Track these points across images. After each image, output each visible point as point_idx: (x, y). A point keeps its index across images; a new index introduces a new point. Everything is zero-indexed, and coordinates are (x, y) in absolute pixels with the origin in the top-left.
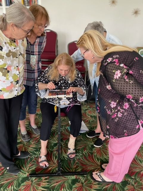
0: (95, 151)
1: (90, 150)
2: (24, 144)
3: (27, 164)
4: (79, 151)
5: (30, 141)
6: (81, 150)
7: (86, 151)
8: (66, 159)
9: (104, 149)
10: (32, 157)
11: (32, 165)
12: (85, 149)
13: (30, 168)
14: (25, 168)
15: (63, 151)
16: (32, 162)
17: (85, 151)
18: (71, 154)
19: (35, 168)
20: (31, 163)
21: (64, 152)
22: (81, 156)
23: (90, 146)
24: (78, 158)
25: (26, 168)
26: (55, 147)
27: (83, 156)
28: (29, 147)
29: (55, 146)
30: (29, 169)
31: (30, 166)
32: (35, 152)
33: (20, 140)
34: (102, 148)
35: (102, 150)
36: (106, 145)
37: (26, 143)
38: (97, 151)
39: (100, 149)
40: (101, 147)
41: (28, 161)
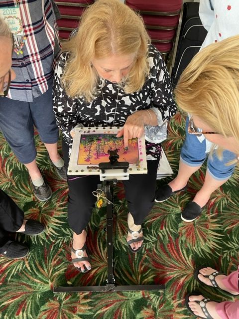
0: (184, 231)
1: (172, 228)
2: (40, 208)
3: (49, 259)
4: (150, 229)
5: (53, 200)
6: (155, 225)
7: (164, 228)
8: (124, 249)
9: (201, 225)
10: (58, 242)
11: (58, 263)
12: (162, 224)
13: (55, 271)
14: (46, 270)
15: (119, 228)
16: (59, 255)
17: (162, 229)
18: (133, 241)
19: (65, 271)
20: (56, 258)
21: (120, 230)
22: (153, 243)
23: (174, 216)
24: (148, 247)
25: (48, 270)
26: (102, 218)
27: (158, 243)
28: (51, 215)
29: (102, 215)
30: (52, 273)
31: (55, 266)
32: (63, 229)
33: (32, 197)
34: (199, 222)
35: (198, 228)
36: (207, 213)
37: (45, 206)
38: (187, 231)
39: (194, 224)
40: (196, 221)
41: (50, 251)
